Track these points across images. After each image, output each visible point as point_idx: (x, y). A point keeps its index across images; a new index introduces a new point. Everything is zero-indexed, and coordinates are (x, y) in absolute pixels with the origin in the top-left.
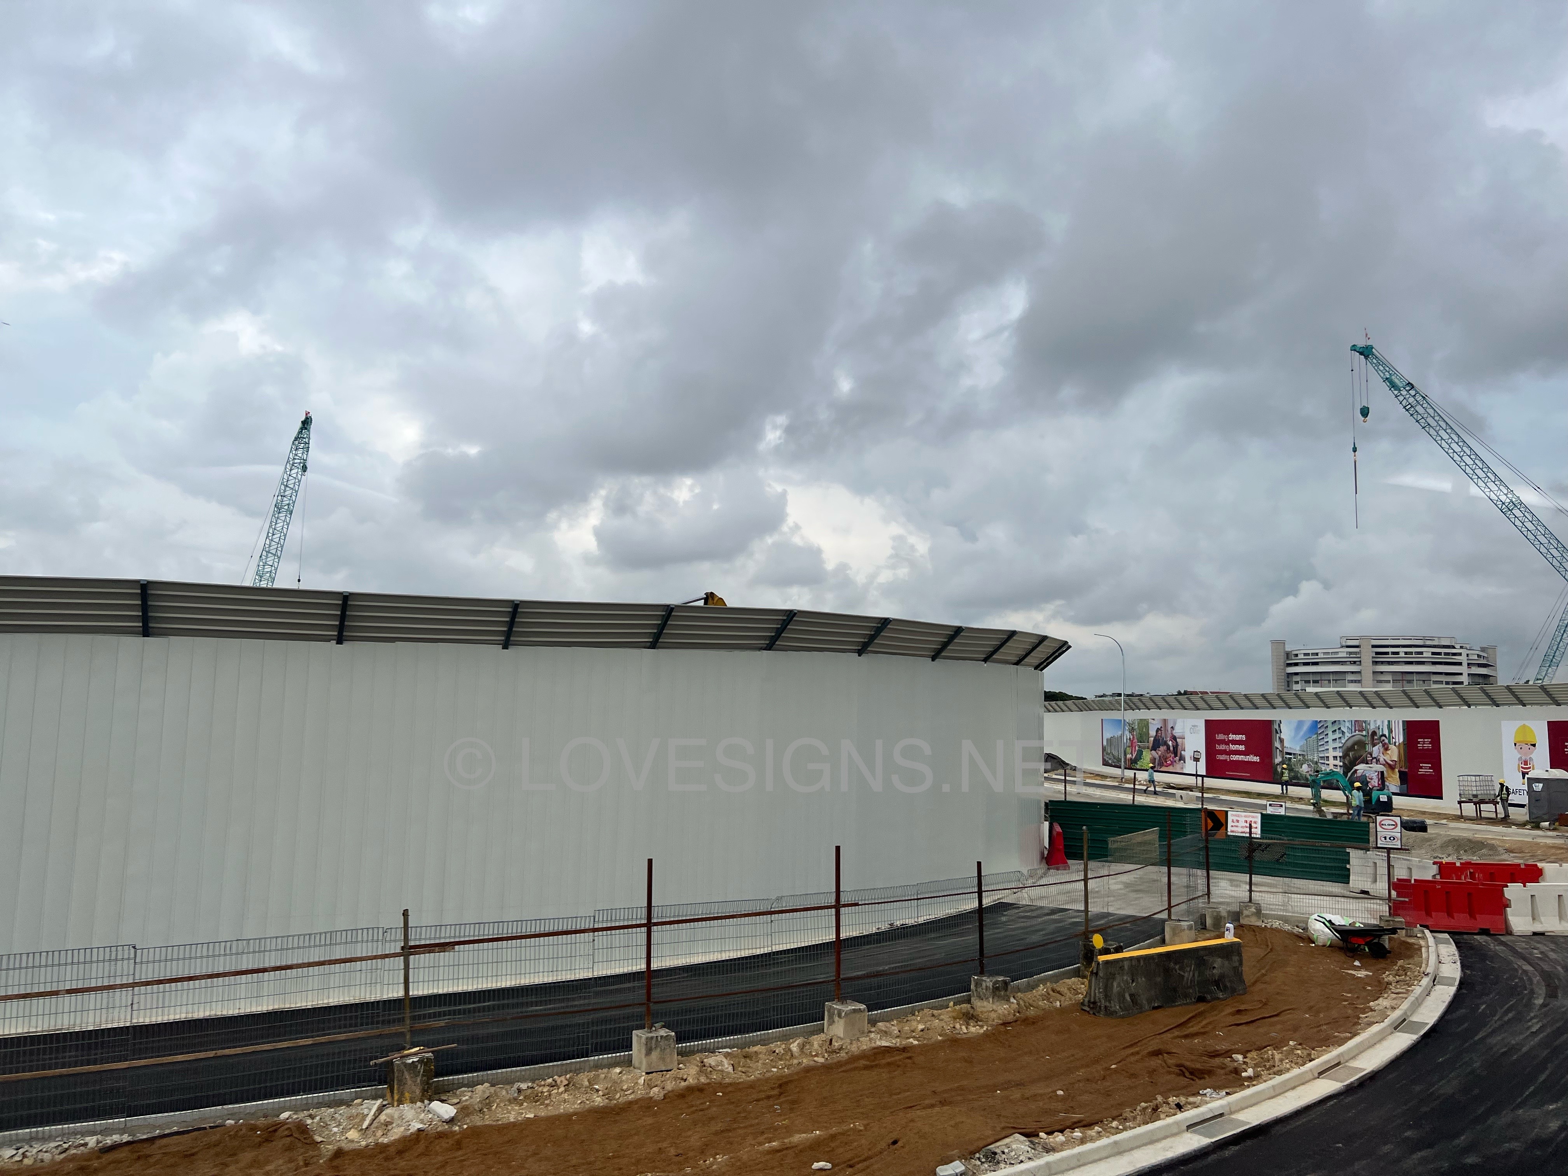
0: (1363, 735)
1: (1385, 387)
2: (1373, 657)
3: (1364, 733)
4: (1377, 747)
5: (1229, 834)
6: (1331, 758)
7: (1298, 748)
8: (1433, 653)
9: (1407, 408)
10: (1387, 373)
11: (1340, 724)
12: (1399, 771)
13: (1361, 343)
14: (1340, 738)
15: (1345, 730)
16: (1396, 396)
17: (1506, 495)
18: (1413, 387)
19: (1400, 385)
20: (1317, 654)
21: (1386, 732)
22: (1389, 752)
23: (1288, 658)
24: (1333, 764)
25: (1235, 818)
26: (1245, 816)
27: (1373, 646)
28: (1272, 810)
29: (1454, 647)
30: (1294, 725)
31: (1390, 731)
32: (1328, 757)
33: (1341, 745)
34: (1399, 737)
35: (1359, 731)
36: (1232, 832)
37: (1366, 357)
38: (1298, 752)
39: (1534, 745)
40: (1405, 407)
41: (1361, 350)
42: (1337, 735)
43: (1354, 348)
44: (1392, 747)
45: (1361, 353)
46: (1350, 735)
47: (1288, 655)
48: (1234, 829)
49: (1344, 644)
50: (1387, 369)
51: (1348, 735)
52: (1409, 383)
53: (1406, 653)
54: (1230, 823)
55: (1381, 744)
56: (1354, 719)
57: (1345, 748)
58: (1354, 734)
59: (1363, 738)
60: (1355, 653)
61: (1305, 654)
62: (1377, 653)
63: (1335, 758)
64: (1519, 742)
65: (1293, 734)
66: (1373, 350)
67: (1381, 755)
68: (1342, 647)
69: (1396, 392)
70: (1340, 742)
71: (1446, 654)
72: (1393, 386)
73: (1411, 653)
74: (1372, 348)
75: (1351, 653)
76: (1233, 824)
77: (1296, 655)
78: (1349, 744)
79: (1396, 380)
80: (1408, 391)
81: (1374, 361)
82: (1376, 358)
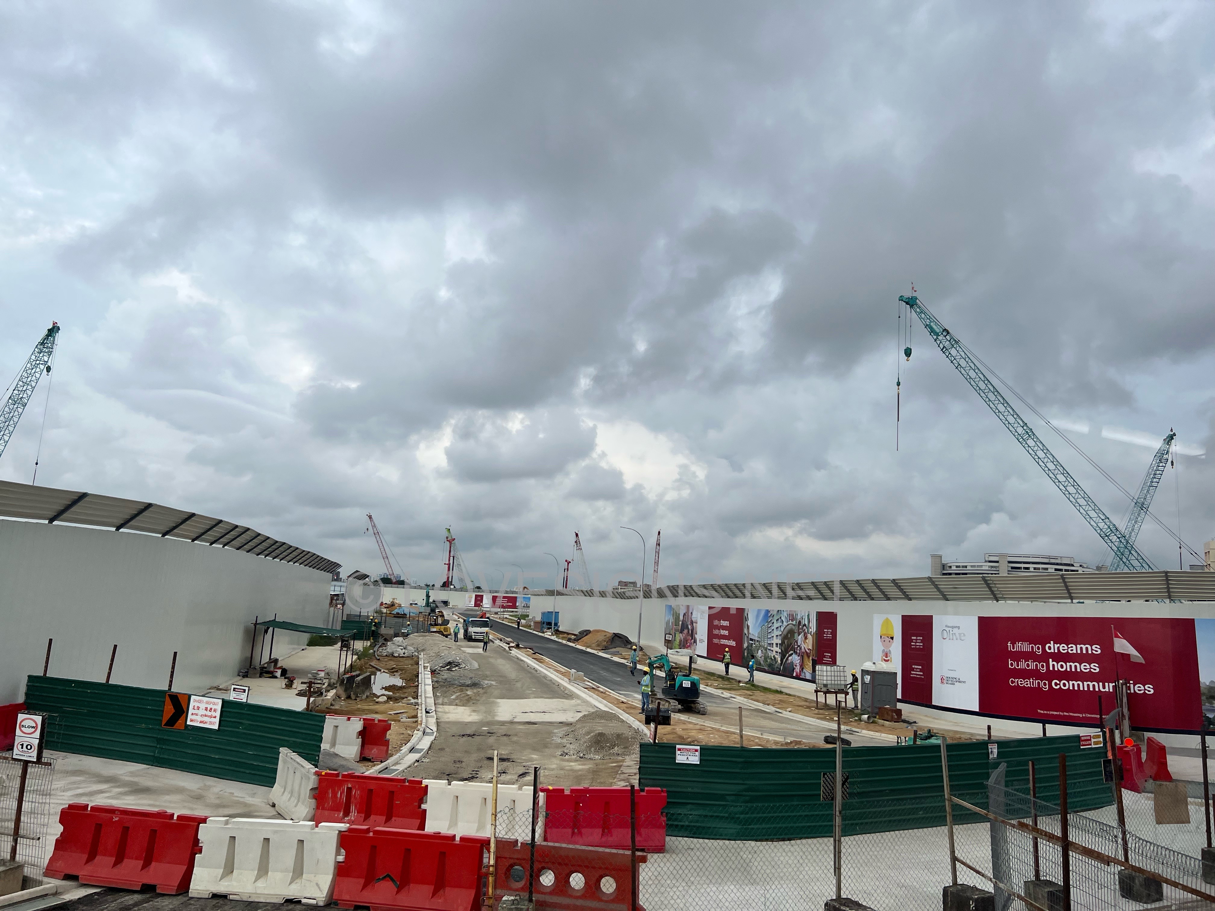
0: (793, 624)
1: (926, 332)
2: (1008, 571)
3: (794, 623)
4: (801, 636)
5: (189, 723)
6: (775, 645)
7: (757, 635)
8: (1056, 570)
9: (944, 350)
10: (928, 320)
11: (781, 613)
12: (812, 659)
13: (908, 294)
14: (780, 626)
15: (784, 620)
16: (935, 340)
17: (1023, 427)
18: (948, 333)
19: (938, 331)
20: (966, 567)
21: (807, 623)
22: (807, 641)
23: (944, 569)
24: (775, 652)
25: (197, 704)
26: (207, 703)
27: (1010, 562)
28: (235, 695)
29: (1073, 565)
30: (756, 613)
31: (809, 622)
32: (773, 644)
33: (780, 633)
34: (813, 628)
35: (792, 620)
36: (191, 721)
37: (912, 306)
38: (756, 639)
39: (892, 638)
40: (942, 350)
41: (907, 300)
42: (779, 624)
43: (901, 299)
44: (809, 636)
45: (907, 303)
46: (786, 624)
47: (944, 566)
48: (194, 717)
49: (987, 559)
50: (928, 317)
51: (785, 624)
52: (945, 329)
53: (1035, 569)
54: (191, 711)
55: (803, 634)
56: (789, 610)
57: (783, 635)
58: (789, 623)
59: (794, 627)
60: (995, 567)
61: (957, 567)
62: (1012, 568)
63: (777, 644)
64: (884, 635)
65: (754, 622)
66: (917, 301)
67: (803, 642)
68: (986, 561)
69: (935, 337)
70: (780, 630)
71: (1066, 570)
72: (932, 331)
73: (1039, 569)
74: (916, 299)
75: (992, 567)
76: (194, 712)
77: (950, 567)
78: (785, 633)
79: (934, 327)
80: (945, 336)
81: (918, 310)
82: (919, 307)
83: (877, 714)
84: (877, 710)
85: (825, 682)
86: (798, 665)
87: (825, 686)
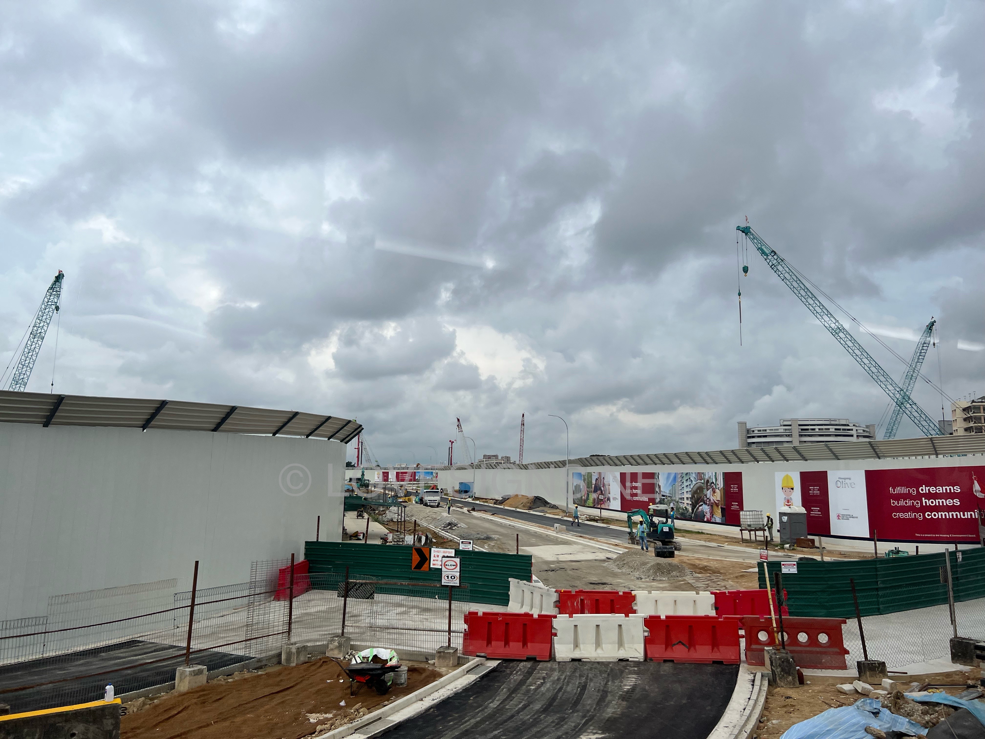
0: (702, 483)
1: (758, 253)
2: (799, 432)
3: (702, 481)
4: (709, 491)
5: (432, 566)
6: (685, 499)
7: (668, 492)
8: (836, 429)
9: (772, 267)
10: (759, 244)
11: (690, 475)
12: (721, 508)
13: (743, 225)
14: (690, 485)
15: (693, 480)
16: (766, 260)
17: (835, 323)
18: (775, 254)
19: (767, 252)
20: (766, 430)
21: (714, 481)
22: (715, 494)
23: (748, 433)
24: (686, 504)
25: (436, 554)
26: (444, 552)
27: (800, 425)
28: (463, 546)
29: (848, 425)
30: (666, 476)
31: (716, 480)
32: (684, 498)
33: (690, 490)
34: (721, 483)
35: (700, 480)
36: (434, 565)
37: (746, 234)
38: (668, 495)
39: (792, 489)
40: (771, 267)
41: (743, 229)
42: (688, 483)
43: (738, 228)
44: (717, 491)
45: (743, 232)
46: (695, 483)
47: (748, 431)
48: (435, 562)
49: (782, 424)
50: (759, 242)
51: (694, 482)
52: (773, 251)
53: (819, 429)
54: (432, 558)
55: (711, 489)
56: (697, 472)
57: (692, 491)
58: (697, 482)
59: (702, 485)
60: (789, 429)
61: (759, 431)
62: (802, 430)
63: (687, 498)
64: (785, 487)
65: (665, 483)
66: (751, 230)
67: (711, 496)
68: (781, 426)
69: (765, 257)
70: (690, 488)
71: (843, 429)
72: (763, 253)
73: (822, 429)
74: (750, 228)
75: (786, 429)
76: (435, 559)
77: (753, 431)
78: (695, 489)
79: (765, 249)
80: (773, 256)
81: (751, 237)
82: (752, 234)
83: (795, 543)
84: (795, 541)
85: (749, 523)
86: (708, 512)
87: (749, 526)
